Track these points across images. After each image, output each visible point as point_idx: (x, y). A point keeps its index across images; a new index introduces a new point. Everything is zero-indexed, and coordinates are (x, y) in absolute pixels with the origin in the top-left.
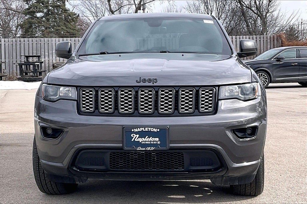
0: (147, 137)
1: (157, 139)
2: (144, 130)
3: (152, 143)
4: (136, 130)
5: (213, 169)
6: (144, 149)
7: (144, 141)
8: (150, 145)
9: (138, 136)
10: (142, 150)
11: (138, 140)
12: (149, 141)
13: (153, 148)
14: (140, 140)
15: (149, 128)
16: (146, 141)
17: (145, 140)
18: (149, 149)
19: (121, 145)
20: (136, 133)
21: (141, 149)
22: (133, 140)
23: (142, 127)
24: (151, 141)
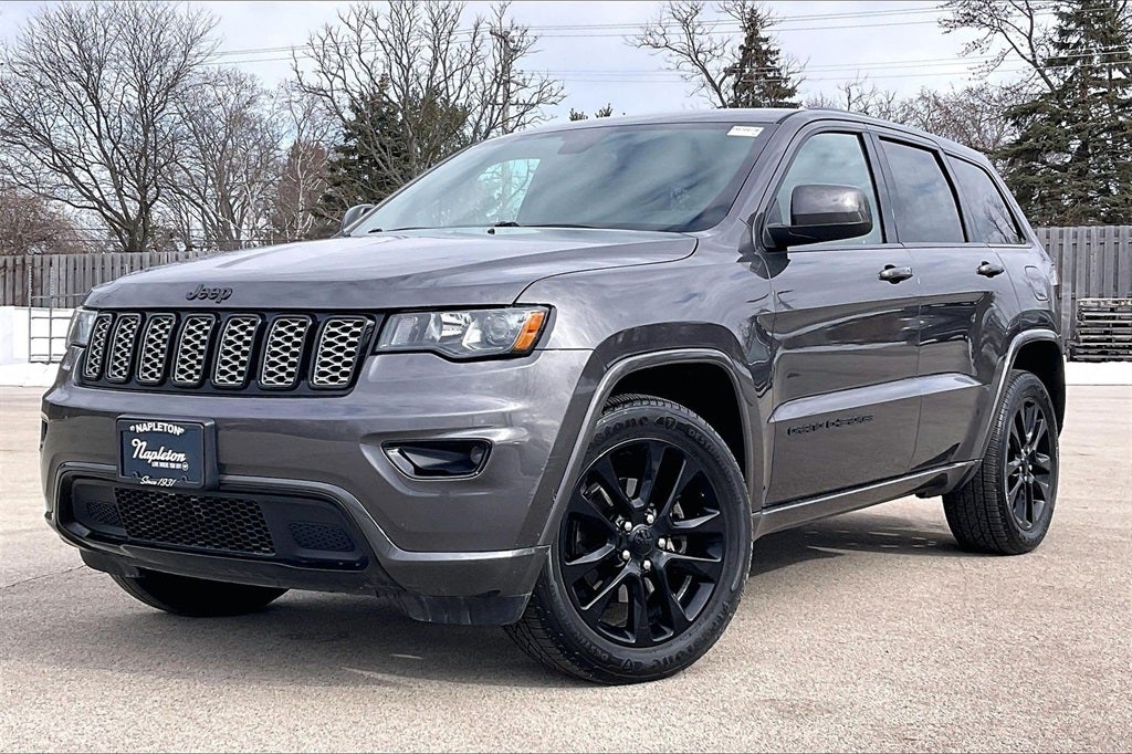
0: (163, 448)
1: (181, 457)
2: (155, 429)
3: (173, 466)
4: (139, 429)
5: (358, 562)
6: (155, 483)
7: (156, 460)
8: (168, 473)
9: (144, 444)
10: (150, 485)
11: (144, 457)
12: (165, 461)
13: (172, 482)
14: (149, 456)
15: (165, 425)
16: (160, 461)
17: (158, 458)
18: (163, 482)
19: (114, 468)
21: (149, 482)
22: (135, 456)
23: (150, 421)
24: (170, 461)
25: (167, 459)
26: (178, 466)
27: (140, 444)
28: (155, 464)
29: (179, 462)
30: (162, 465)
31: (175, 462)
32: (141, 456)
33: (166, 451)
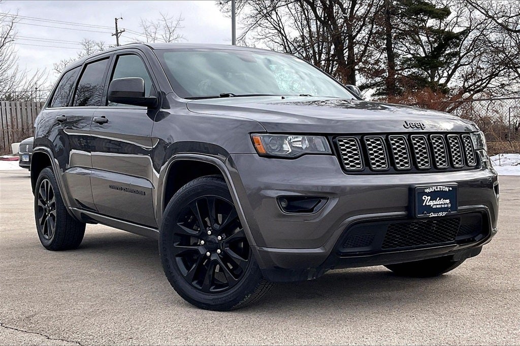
0: (438, 198)
1: (448, 201)
2: (436, 190)
3: (443, 206)
4: (428, 190)
6: (436, 215)
7: (435, 205)
8: (442, 209)
9: (429, 197)
11: (429, 204)
12: (439, 204)
13: (444, 214)
14: (431, 203)
15: (441, 187)
16: (437, 204)
17: (436, 203)
18: (441, 214)
20: (428, 194)
21: (434, 216)
22: (424, 204)
23: (433, 186)
24: (442, 204)
25: (440, 203)
26: (446, 206)
27: (427, 198)
28: (435, 207)
29: (447, 204)
30: (438, 206)
31: (445, 204)
32: (427, 204)
33: (440, 199)
